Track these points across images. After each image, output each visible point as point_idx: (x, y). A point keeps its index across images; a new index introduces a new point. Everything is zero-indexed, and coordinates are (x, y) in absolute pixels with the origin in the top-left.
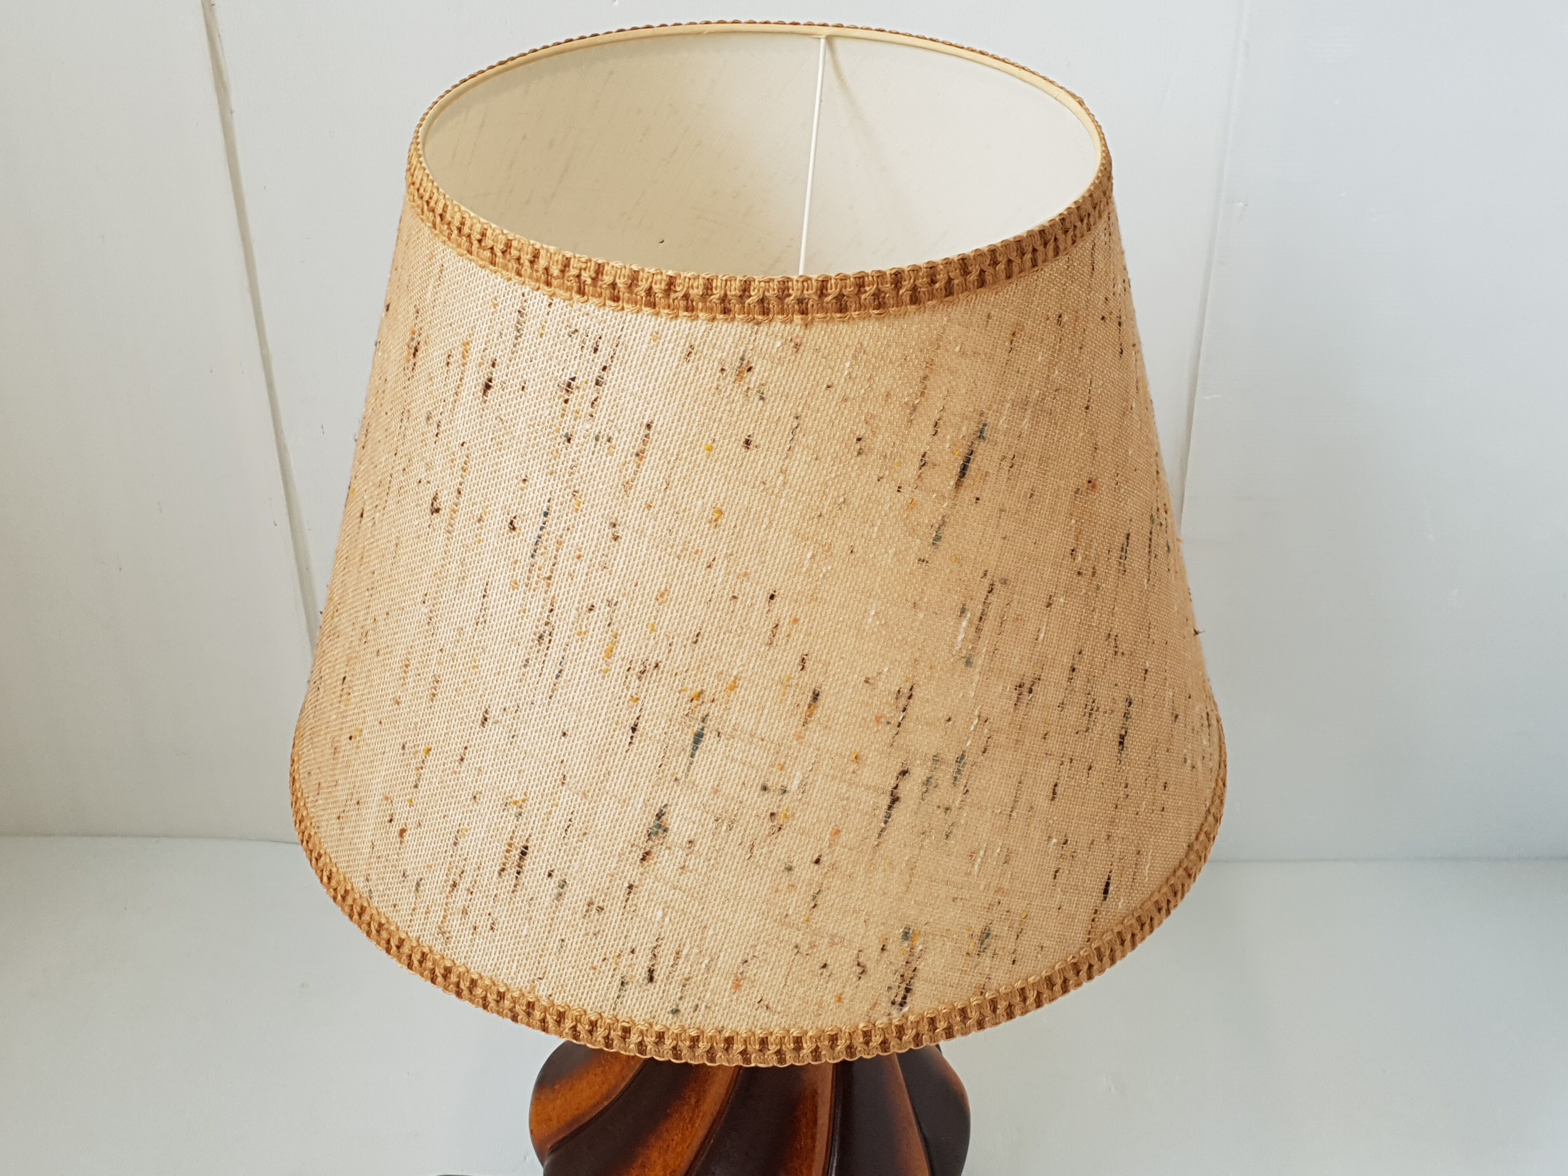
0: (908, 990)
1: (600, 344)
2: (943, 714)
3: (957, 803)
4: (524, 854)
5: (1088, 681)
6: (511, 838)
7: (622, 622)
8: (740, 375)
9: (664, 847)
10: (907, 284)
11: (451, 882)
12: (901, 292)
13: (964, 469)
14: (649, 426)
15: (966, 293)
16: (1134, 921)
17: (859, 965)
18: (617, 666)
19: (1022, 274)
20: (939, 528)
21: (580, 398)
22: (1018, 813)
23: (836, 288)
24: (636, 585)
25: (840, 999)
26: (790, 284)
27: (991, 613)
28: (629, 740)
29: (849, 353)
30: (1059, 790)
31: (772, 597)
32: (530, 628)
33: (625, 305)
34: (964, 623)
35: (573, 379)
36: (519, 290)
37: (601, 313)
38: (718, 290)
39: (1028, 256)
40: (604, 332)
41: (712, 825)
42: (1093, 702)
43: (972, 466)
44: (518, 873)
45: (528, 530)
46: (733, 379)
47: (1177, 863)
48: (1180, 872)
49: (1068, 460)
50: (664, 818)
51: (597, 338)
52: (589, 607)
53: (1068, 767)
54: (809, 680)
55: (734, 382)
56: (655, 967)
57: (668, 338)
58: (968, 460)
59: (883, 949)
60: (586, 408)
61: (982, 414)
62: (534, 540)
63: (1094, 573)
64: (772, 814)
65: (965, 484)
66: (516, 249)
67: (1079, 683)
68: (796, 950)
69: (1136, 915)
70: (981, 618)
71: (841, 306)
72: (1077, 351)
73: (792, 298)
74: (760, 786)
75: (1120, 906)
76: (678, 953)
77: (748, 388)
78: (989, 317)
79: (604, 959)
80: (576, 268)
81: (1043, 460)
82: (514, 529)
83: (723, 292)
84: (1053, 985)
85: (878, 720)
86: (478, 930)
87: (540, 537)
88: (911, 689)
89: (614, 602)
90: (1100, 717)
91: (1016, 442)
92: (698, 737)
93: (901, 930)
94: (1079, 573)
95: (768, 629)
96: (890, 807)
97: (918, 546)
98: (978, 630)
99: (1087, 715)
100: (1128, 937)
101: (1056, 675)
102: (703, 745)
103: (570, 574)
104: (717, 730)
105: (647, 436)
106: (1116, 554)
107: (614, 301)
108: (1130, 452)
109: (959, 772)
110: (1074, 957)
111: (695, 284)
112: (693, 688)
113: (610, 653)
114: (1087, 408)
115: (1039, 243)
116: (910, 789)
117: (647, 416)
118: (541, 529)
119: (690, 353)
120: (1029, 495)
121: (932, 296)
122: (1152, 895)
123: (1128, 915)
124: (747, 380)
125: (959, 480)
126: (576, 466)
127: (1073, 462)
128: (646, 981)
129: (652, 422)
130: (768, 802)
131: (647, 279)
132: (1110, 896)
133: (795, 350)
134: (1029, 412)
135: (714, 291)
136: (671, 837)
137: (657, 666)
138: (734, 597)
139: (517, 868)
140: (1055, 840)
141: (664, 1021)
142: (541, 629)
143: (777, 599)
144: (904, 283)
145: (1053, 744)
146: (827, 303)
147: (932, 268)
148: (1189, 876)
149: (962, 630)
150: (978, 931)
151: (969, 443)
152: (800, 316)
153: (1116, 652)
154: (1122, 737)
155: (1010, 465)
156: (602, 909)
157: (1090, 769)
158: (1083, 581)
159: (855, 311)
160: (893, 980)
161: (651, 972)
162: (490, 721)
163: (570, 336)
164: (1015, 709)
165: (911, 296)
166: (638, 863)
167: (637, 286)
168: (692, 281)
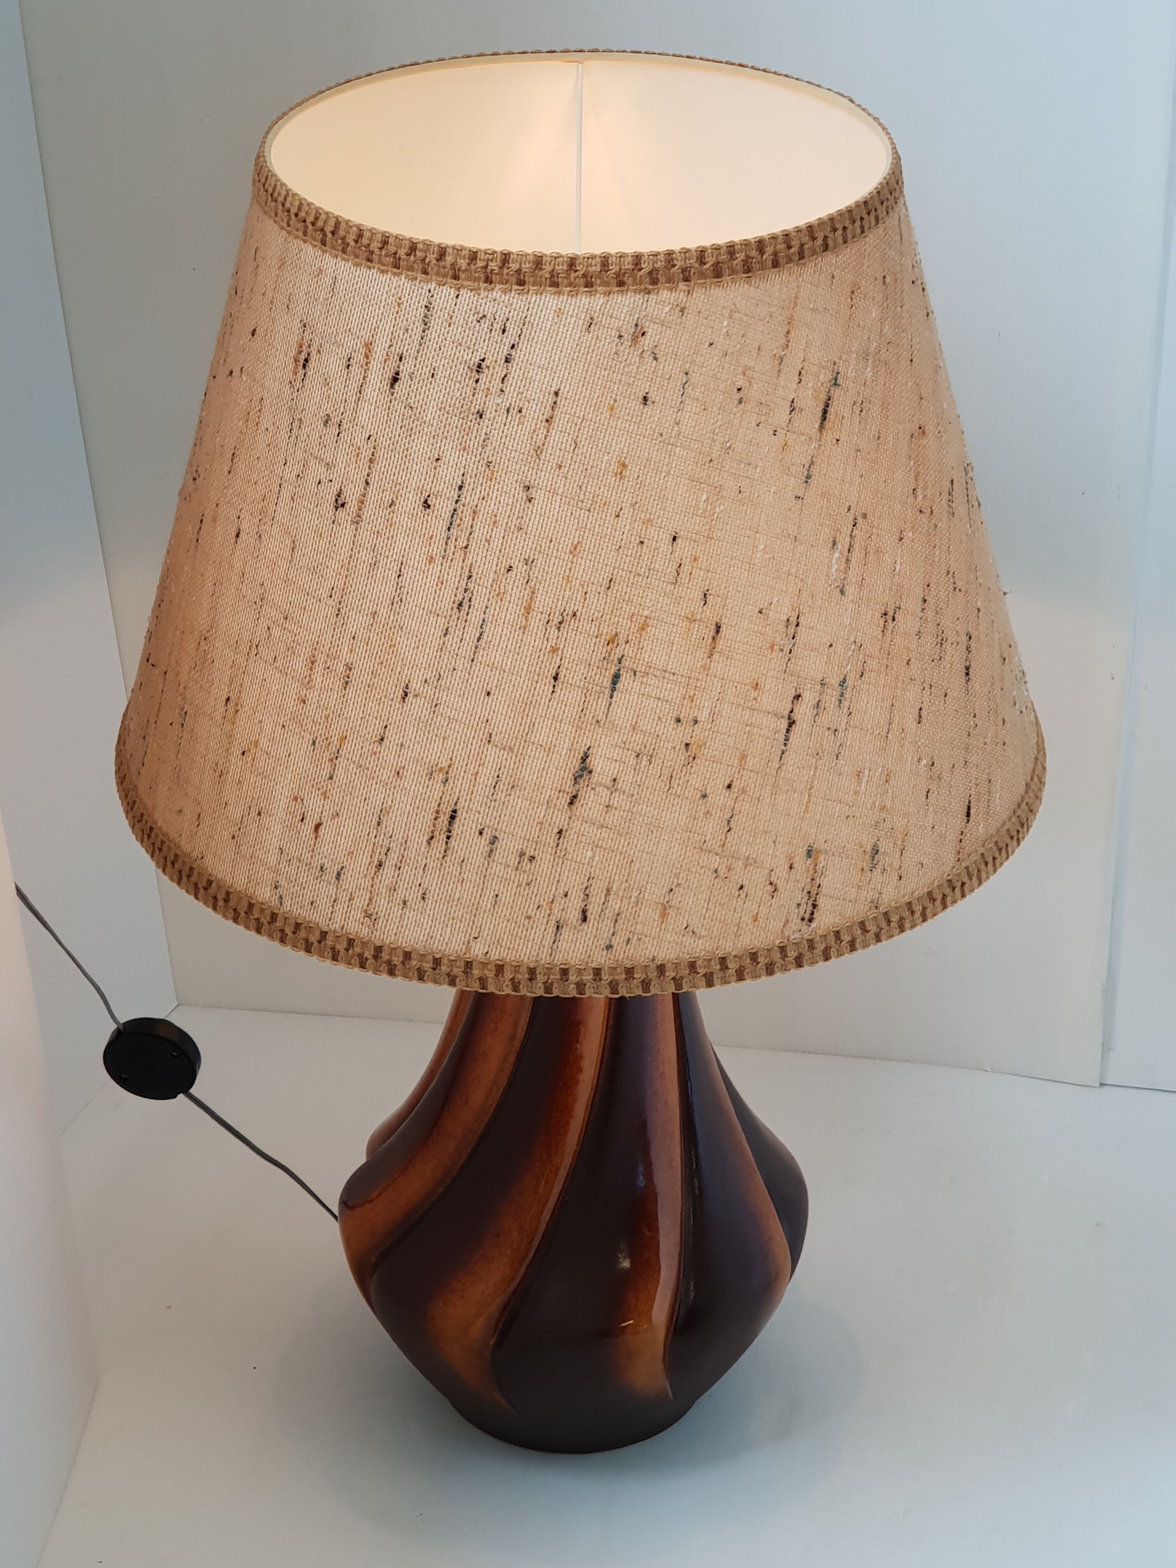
0: (814, 906)
1: (508, 325)
2: (827, 640)
3: (843, 725)
4: (453, 818)
5: (937, 613)
6: (439, 805)
7: (540, 577)
8: (635, 339)
9: (589, 788)
10: (769, 250)
11: (376, 862)
12: (764, 257)
13: (825, 412)
14: (556, 394)
15: (815, 257)
16: (992, 845)
17: (771, 884)
18: (536, 621)
19: (855, 239)
20: (809, 467)
21: (490, 378)
22: (893, 734)
23: (713, 257)
24: (551, 541)
25: (755, 919)
26: (674, 256)
27: (857, 546)
28: (551, 689)
29: (726, 313)
30: (924, 713)
31: (674, 539)
32: (448, 599)
33: (531, 288)
34: (837, 555)
35: (483, 360)
36: (425, 287)
37: (507, 297)
38: (614, 266)
39: (858, 223)
40: (511, 314)
41: (632, 761)
42: (943, 632)
43: (831, 410)
44: (448, 837)
45: (443, 507)
46: (629, 344)
47: (1019, 798)
48: (1024, 806)
49: (902, 407)
50: (588, 761)
51: (505, 320)
52: (507, 567)
53: (929, 693)
54: (710, 614)
55: (630, 346)
56: (588, 907)
57: (570, 314)
58: (827, 405)
59: (791, 868)
60: (497, 384)
61: (835, 364)
62: (449, 514)
63: (932, 512)
64: (687, 745)
65: (827, 427)
66: (421, 250)
67: (930, 614)
68: (715, 875)
69: (994, 840)
70: (849, 550)
71: (717, 273)
72: (899, 309)
73: (676, 267)
74: (673, 719)
75: (980, 831)
76: (608, 890)
77: (643, 351)
78: (833, 277)
79: (539, 907)
80: (483, 260)
81: (884, 406)
82: (429, 506)
83: (618, 267)
84: (935, 900)
85: (772, 647)
86: (409, 904)
87: (455, 510)
88: (798, 618)
89: (531, 560)
90: (947, 645)
91: (863, 389)
92: (616, 678)
93: (805, 849)
94: (921, 511)
95: (672, 569)
96: (788, 731)
97: (793, 484)
98: (848, 561)
99: (939, 644)
100: (990, 860)
101: (912, 604)
102: (619, 686)
103: (486, 540)
104: (632, 670)
105: (555, 403)
106: (945, 497)
107: (520, 285)
108: (945, 406)
109: (842, 695)
110: (948, 875)
111: (594, 262)
112: (607, 631)
113: (528, 609)
114: (911, 361)
115: (864, 212)
116: (803, 712)
117: (554, 385)
118: (457, 502)
119: (591, 324)
120: (877, 437)
121: (790, 261)
122: (1004, 823)
123: (987, 840)
124: (642, 343)
125: (821, 423)
126: (488, 439)
127: (906, 409)
128: (580, 922)
129: (559, 390)
130: (683, 733)
131: (550, 264)
132: (971, 819)
133: (681, 313)
134: (870, 361)
135: (611, 267)
136: (595, 778)
137: (575, 615)
138: (642, 542)
139: (447, 834)
140: (924, 762)
141: (600, 958)
142: (460, 597)
143: (679, 541)
144: (766, 249)
145: (914, 670)
146: (706, 270)
147: (787, 235)
148: (1031, 811)
149: (834, 561)
150: (869, 849)
151: (827, 390)
152: (684, 283)
153: (955, 588)
154: (967, 668)
155: (860, 409)
156: (534, 858)
157: (946, 696)
158: (924, 518)
159: (729, 276)
160: (800, 897)
161: (584, 912)
162: (410, 696)
163: (479, 321)
164: (883, 636)
165: (773, 260)
166: (566, 807)
167: (541, 269)
168: (590, 260)
